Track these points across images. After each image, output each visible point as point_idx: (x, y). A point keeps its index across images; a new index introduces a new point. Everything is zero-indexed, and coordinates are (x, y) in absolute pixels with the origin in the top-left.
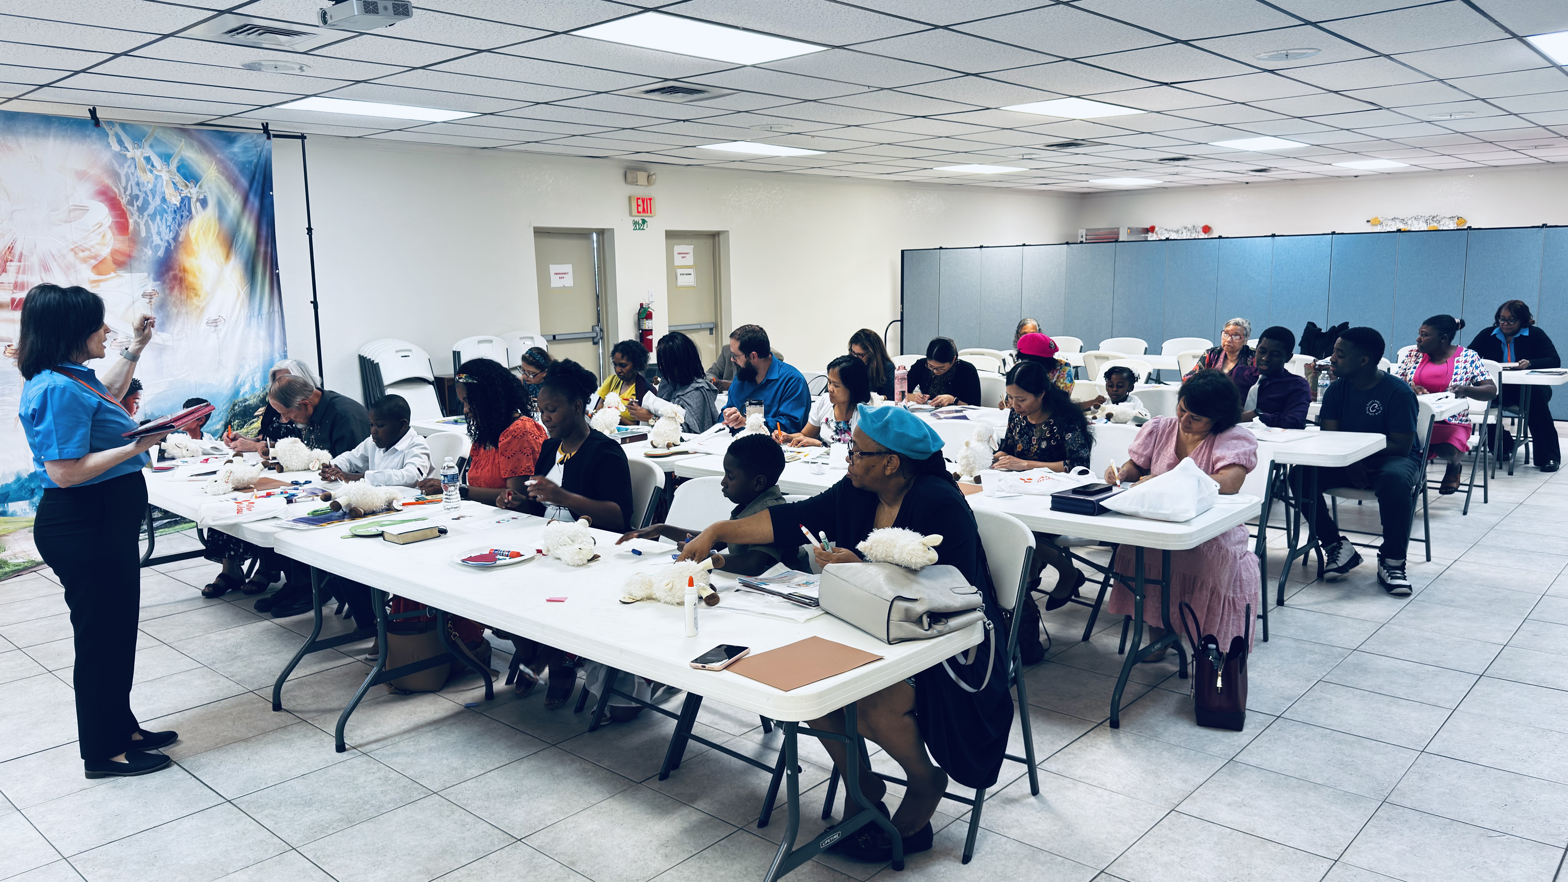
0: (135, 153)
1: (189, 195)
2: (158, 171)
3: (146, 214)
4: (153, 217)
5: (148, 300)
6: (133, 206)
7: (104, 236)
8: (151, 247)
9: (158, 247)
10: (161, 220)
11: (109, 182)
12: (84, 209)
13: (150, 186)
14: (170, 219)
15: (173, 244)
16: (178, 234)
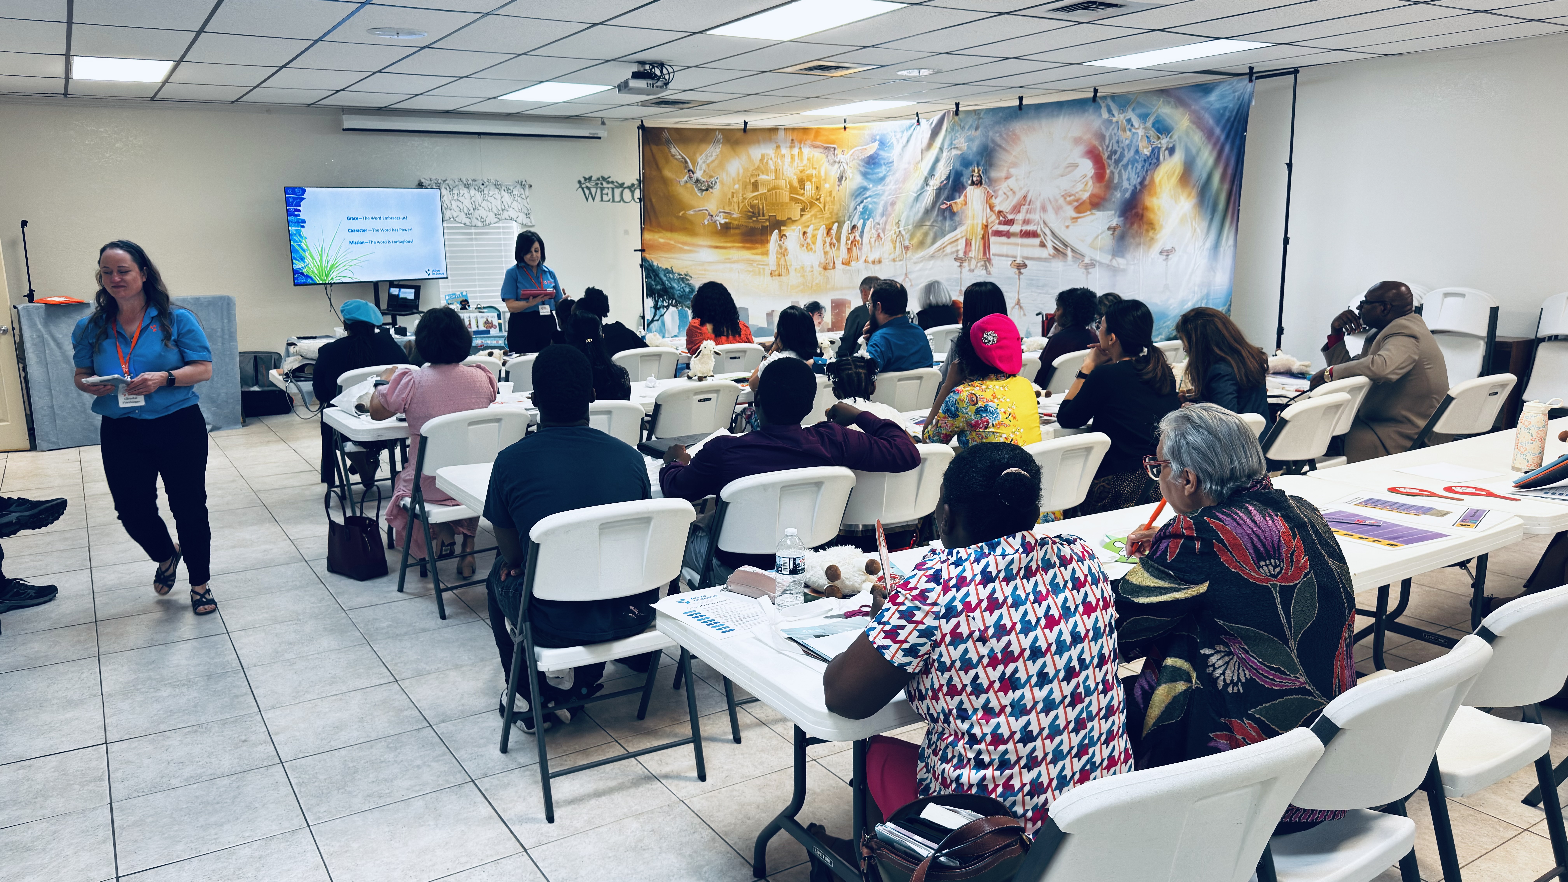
0: (1119, 117)
1: (1159, 145)
2: (1136, 129)
3: (1120, 165)
4: (1125, 167)
5: (1111, 232)
6: (1111, 159)
7: (1086, 185)
8: (1120, 191)
9: (1127, 190)
10: (1132, 168)
11: (1096, 143)
12: (1075, 166)
13: (1127, 142)
14: (1139, 167)
15: (1139, 187)
16: (1144, 179)
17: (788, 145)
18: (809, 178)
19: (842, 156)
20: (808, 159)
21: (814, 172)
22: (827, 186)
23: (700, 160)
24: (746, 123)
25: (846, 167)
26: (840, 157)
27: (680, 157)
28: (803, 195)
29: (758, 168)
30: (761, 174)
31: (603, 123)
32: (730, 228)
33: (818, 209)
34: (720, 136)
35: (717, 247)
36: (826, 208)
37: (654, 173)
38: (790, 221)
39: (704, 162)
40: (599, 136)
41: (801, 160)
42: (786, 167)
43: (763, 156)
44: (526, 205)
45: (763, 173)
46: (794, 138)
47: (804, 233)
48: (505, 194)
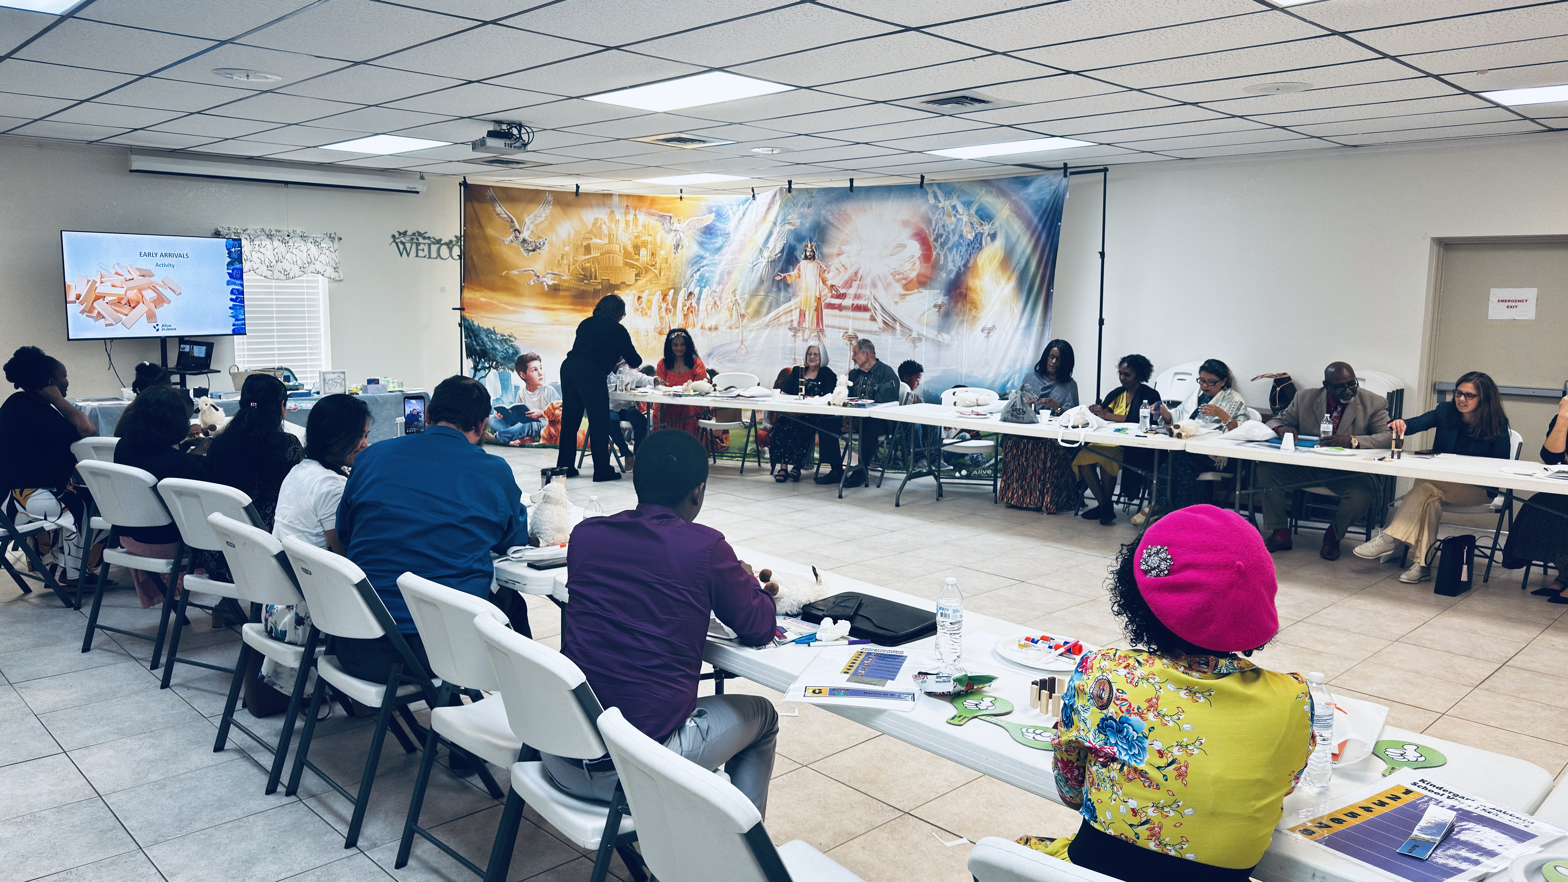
0: (945, 203)
1: (982, 231)
2: (961, 215)
3: (946, 247)
4: (950, 250)
5: (939, 308)
6: (937, 242)
7: (914, 265)
8: (946, 272)
9: (951, 271)
10: (957, 251)
11: (923, 226)
12: (904, 246)
13: (952, 227)
14: (964, 250)
15: (963, 269)
16: (968, 261)
17: (623, 211)
18: (645, 244)
19: (678, 225)
20: (644, 226)
21: (650, 239)
22: (663, 252)
23: (528, 220)
24: (578, 187)
25: (682, 235)
26: (676, 226)
27: (506, 216)
28: (637, 260)
29: (591, 232)
30: (594, 238)
31: (422, 178)
32: (559, 290)
33: (654, 274)
34: (550, 198)
35: (544, 309)
36: (662, 274)
37: (477, 231)
38: (624, 285)
39: (532, 223)
40: (417, 190)
41: (637, 226)
42: (620, 232)
43: (596, 220)
44: (335, 259)
45: (596, 237)
46: (629, 204)
47: (639, 298)
48: (312, 246)
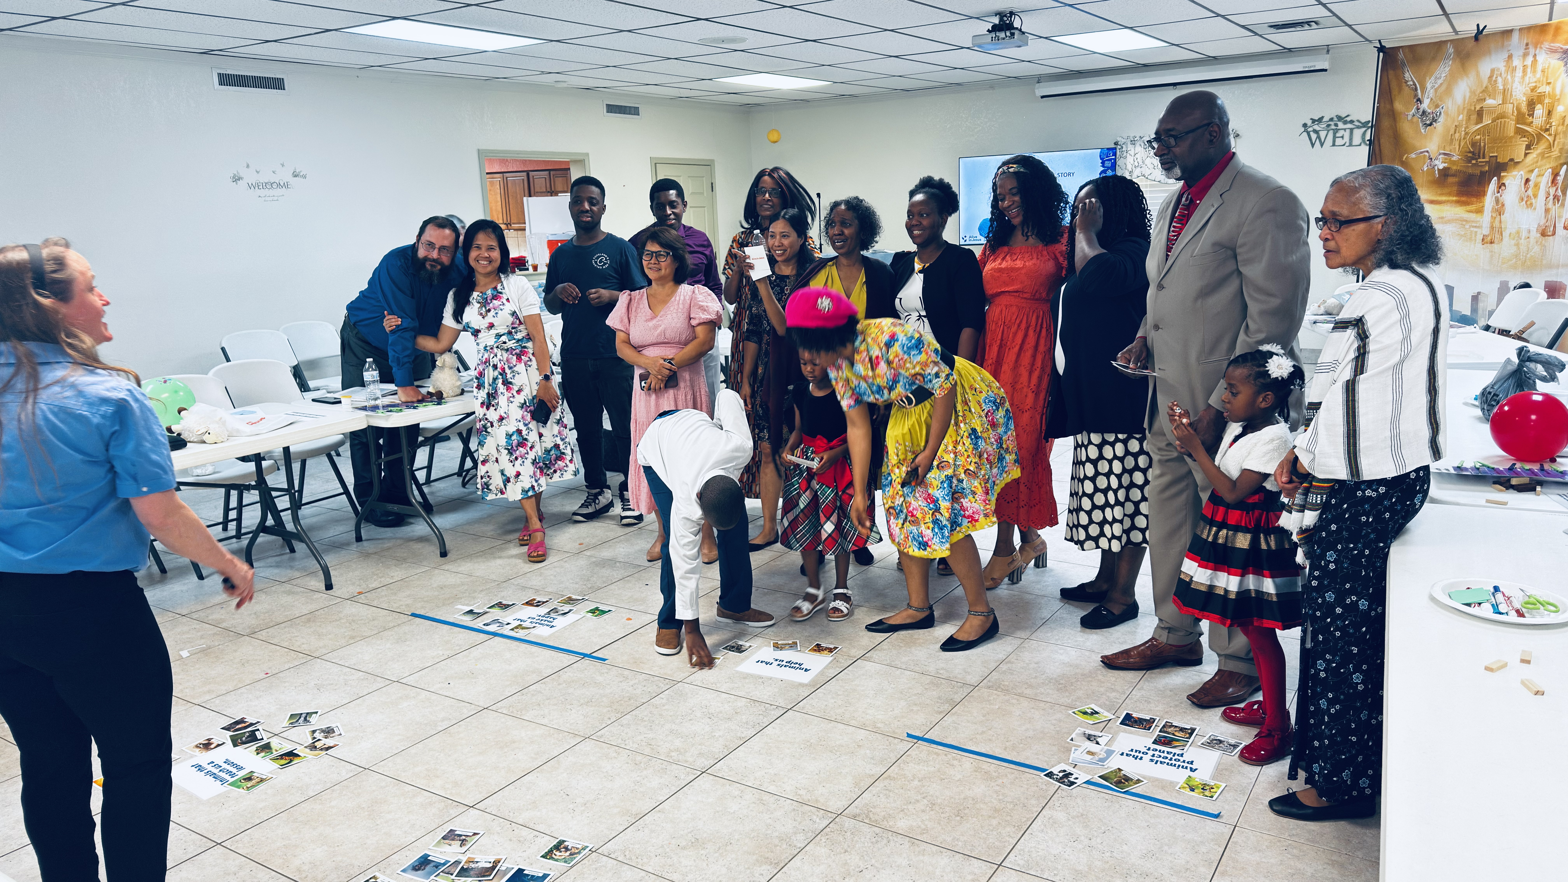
17: (1522, 52)
18: (1541, 98)
20: (1543, 71)
21: (1546, 89)
22: (1561, 108)
23: (1430, 84)
24: (1479, 27)
27: (1411, 83)
28: (1530, 124)
29: (1485, 90)
30: (1487, 98)
31: (1329, 52)
32: (1448, 176)
33: (1547, 143)
34: (1451, 50)
36: (1556, 142)
37: (1388, 106)
38: (1513, 163)
39: (1434, 86)
40: (1325, 67)
41: (1534, 71)
42: (1516, 84)
43: (1493, 71)
45: (1490, 96)
46: (1529, 41)
47: (1527, 181)
